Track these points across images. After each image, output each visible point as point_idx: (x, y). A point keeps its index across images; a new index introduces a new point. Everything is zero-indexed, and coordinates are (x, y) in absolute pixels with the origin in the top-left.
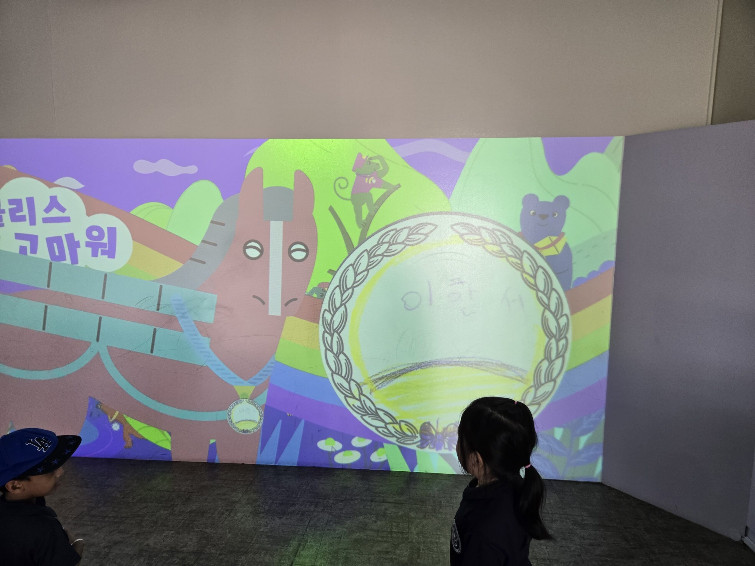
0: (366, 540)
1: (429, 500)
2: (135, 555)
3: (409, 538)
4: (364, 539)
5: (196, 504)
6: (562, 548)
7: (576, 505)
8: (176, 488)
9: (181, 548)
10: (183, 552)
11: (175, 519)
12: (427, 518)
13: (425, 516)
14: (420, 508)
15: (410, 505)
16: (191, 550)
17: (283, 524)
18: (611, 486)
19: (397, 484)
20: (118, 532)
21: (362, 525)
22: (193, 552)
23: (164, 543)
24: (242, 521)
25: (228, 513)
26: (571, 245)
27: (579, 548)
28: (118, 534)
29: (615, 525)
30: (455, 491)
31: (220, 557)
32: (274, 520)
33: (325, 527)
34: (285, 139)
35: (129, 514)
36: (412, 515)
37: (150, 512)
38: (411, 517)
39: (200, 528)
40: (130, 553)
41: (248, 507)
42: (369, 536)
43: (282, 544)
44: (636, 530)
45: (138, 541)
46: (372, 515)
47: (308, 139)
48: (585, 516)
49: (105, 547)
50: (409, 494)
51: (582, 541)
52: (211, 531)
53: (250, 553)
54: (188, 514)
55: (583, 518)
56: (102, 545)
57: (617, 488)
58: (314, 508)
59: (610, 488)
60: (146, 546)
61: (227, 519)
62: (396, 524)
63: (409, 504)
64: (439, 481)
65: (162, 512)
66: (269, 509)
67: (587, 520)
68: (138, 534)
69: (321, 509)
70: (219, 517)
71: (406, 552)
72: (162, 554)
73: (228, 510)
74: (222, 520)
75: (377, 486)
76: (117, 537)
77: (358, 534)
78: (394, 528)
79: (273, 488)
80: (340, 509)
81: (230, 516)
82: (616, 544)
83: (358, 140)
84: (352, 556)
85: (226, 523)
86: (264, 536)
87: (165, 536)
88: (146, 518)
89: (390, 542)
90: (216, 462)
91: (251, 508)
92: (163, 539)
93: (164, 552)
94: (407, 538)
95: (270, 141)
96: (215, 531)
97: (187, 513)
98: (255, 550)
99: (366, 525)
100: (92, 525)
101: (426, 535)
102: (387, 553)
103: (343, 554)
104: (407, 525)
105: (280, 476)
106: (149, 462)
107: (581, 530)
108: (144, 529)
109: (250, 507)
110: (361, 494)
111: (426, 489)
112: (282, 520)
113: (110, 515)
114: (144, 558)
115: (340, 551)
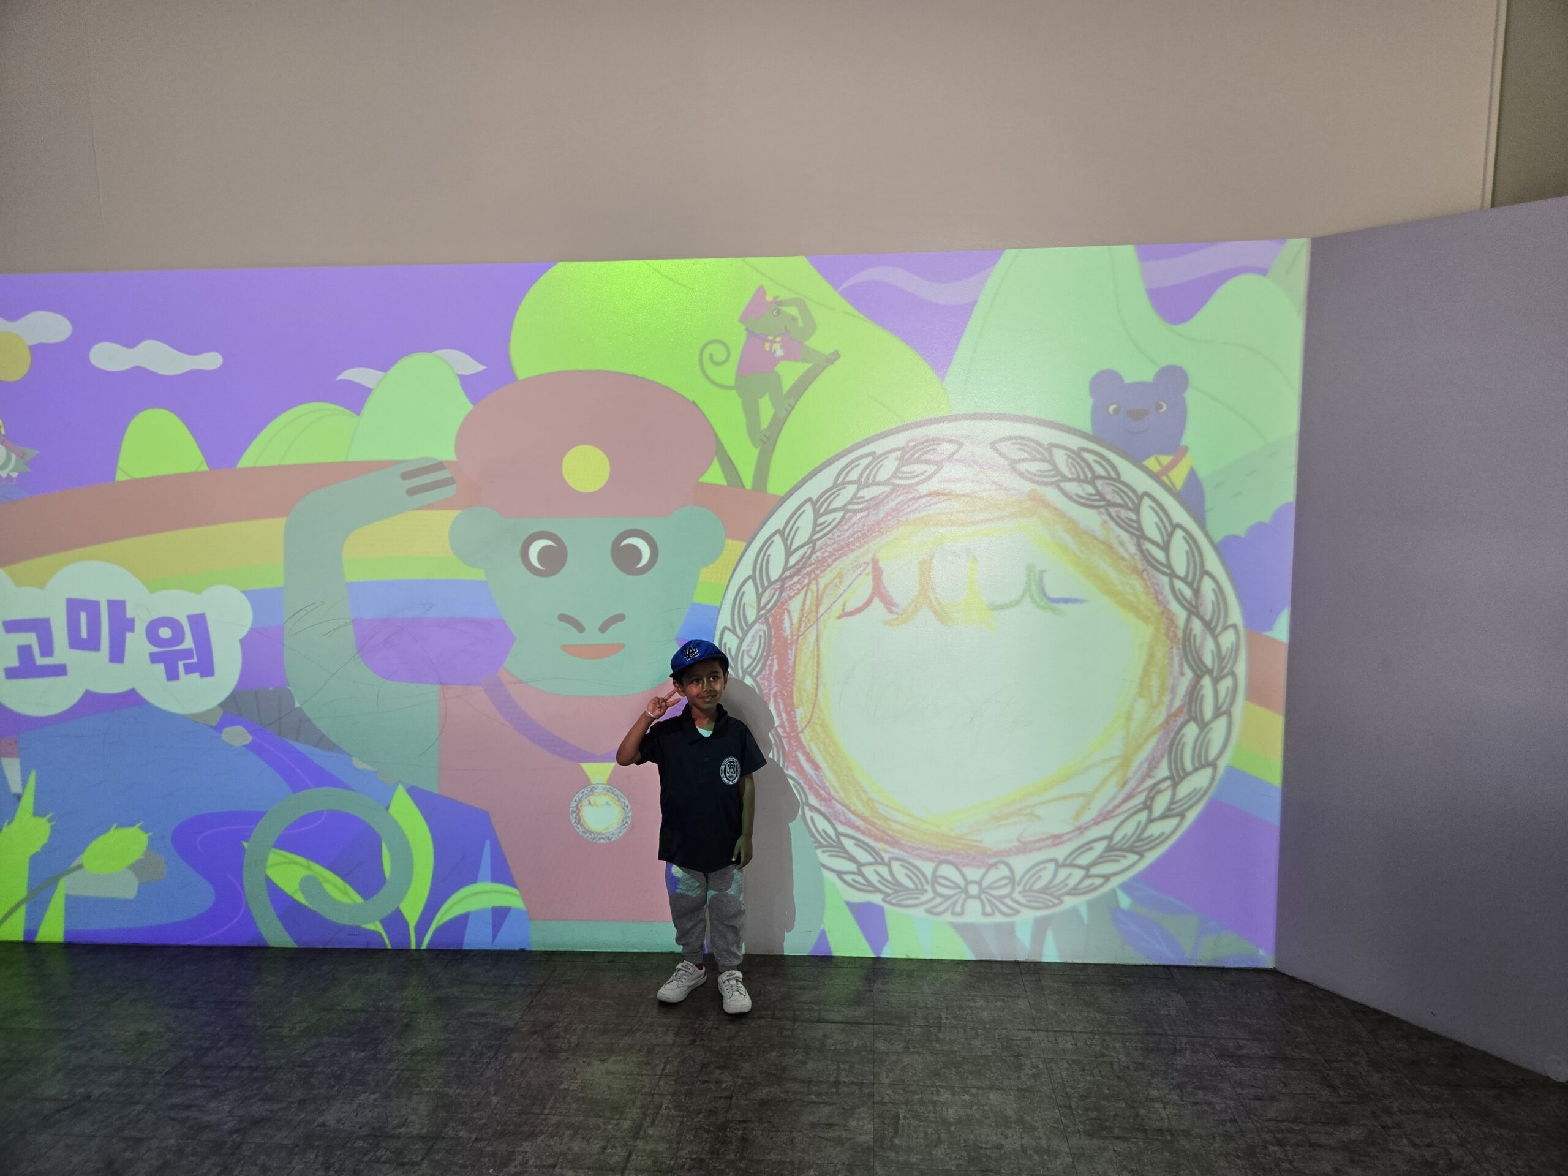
0: (785, 1101)
1: (915, 1014)
2: (297, 1146)
3: (875, 1094)
4: (780, 1099)
5: (424, 1037)
6: (1198, 1107)
7: (1224, 1017)
8: (381, 1004)
9: (394, 1128)
10: (399, 1138)
11: (381, 1069)
12: (913, 1053)
13: (907, 1048)
14: (896, 1031)
15: (875, 1026)
16: (415, 1132)
17: (608, 1073)
18: (1296, 975)
19: (848, 983)
20: (261, 1100)
21: (777, 1069)
22: (421, 1137)
23: (359, 1120)
24: (522, 1068)
25: (491, 1054)
26: (1202, 473)
27: (1231, 1106)
28: (259, 1103)
29: (1306, 1056)
30: (969, 995)
31: (479, 1145)
32: (589, 1064)
33: (697, 1077)
34: (592, 263)
35: (283, 1061)
36: (881, 1046)
37: (329, 1055)
38: (877, 1050)
39: (433, 1087)
40: (285, 1142)
41: (535, 1040)
42: (790, 1094)
43: (608, 1114)
44: (1351, 1065)
45: (302, 1115)
46: (797, 1050)
47: (641, 261)
48: (1243, 1039)
49: (231, 1132)
50: (872, 1004)
51: (1239, 1091)
52: (458, 1091)
53: (539, 1135)
54: (408, 1058)
55: (1238, 1043)
56: (226, 1127)
57: (1309, 980)
58: (673, 1038)
59: (1293, 979)
60: (319, 1126)
61: (490, 1067)
62: (846, 1066)
63: (873, 1024)
64: (934, 974)
65: (353, 1055)
66: (578, 1044)
67: (1248, 1047)
68: (302, 1102)
69: (688, 1039)
70: (475, 1062)
71: (869, 1123)
72: (355, 1142)
73: (491, 1047)
74: (481, 1068)
75: (805, 989)
76: (258, 1109)
77: (767, 1089)
78: (843, 1074)
79: (587, 999)
80: (729, 1039)
81: (496, 1059)
82: (1311, 1096)
83: (747, 259)
84: (756, 1136)
85: (488, 1074)
86: (568, 1099)
87: (359, 1105)
88: (320, 1069)
89: (836, 1104)
90: (466, 947)
91: (541, 1041)
92: (356, 1110)
93: (358, 1138)
94: (871, 1095)
95: (561, 264)
96: (465, 1092)
97: (406, 1055)
98: (551, 1129)
99: (784, 1069)
100: (205, 1087)
101: (912, 1088)
102: (830, 1126)
103: (736, 1131)
104: (869, 1067)
105: (601, 974)
106: (325, 951)
107: (1236, 1067)
108: (316, 1092)
109: (539, 1039)
110: (771, 1006)
111: (908, 993)
112: (606, 1064)
113: (243, 1065)
114: (316, 1151)
115: (731, 1126)
